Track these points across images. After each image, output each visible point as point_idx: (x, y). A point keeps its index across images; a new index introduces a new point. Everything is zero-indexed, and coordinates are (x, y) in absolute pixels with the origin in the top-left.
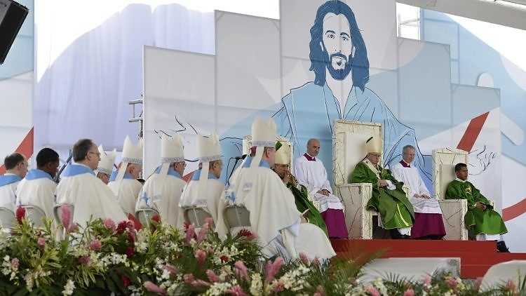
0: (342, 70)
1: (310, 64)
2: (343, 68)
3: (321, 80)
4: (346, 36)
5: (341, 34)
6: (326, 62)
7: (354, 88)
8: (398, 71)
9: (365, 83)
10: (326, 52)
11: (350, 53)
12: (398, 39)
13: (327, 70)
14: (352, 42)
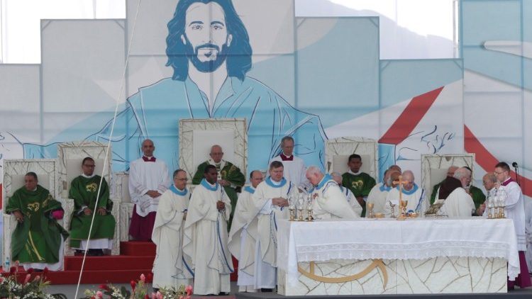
0: (211, 62)
1: (166, 59)
2: (214, 59)
3: (181, 74)
4: (219, 25)
5: (212, 23)
6: (190, 56)
7: (229, 78)
8: (295, 54)
9: (246, 71)
10: (189, 44)
11: (224, 42)
12: (296, 19)
13: (191, 65)
14: (228, 29)
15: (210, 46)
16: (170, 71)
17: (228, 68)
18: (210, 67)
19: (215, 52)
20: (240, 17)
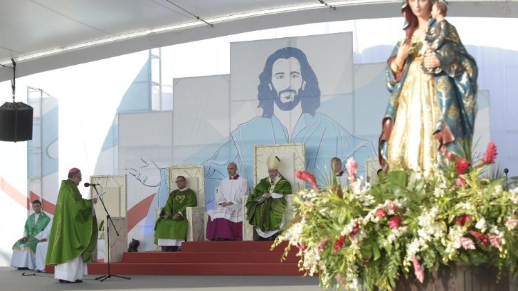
1: (258, 102)
2: (292, 100)
4: (296, 74)
5: (291, 73)
6: (275, 99)
7: (303, 114)
8: (353, 93)
9: (316, 109)
10: (274, 90)
11: (300, 87)
12: (354, 65)
13: (275, 105)
14: (303, 77)
15: (289, 90)
16: (261, 111)
17: (303, 107)
18: (289, 107)
19: (293, 95)
20: (312, 68)
